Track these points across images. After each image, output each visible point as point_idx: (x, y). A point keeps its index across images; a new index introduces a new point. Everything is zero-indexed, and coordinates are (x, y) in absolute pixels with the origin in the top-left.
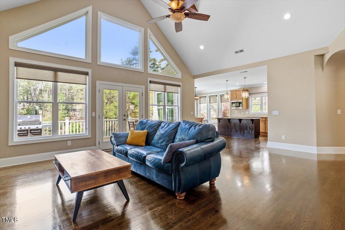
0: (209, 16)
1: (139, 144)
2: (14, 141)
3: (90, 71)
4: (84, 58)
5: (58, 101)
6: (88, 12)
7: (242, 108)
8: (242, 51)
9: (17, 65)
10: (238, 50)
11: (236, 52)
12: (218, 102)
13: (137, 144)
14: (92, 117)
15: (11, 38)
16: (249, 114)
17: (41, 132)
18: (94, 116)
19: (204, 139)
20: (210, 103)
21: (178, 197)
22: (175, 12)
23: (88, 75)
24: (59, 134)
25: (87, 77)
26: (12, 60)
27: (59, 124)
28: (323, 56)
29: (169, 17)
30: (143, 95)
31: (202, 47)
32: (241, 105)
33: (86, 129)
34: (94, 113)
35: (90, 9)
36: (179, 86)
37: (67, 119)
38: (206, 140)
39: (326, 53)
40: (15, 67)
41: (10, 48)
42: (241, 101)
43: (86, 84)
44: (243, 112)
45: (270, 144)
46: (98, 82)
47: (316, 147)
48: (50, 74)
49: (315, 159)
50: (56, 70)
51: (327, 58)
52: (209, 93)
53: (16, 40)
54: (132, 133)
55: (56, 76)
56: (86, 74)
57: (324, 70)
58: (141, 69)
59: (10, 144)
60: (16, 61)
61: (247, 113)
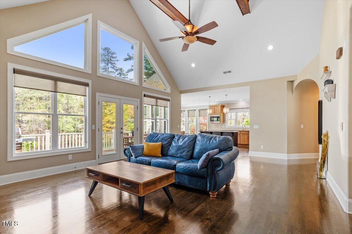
0: (215, 42)
1: (157, 156)
2: (13, 156)
3: (90, 82)
4: (83, 68)
5: (58, 113)
6: (87, 20)
7: (219, 122)
8: (230, 72)
9: (15, 71)
10: (227, 70)
11: (225, 73)
12: (196, 116)
13: (154, 155)
14: (92, 130)
15: (9, 41)
16: (225, 127)
17: (21, 147)
18: (94, 129)
19: (226, 148)
20: (188, 117)
21: (211, 196)
22: (189, 35)
23: (88, 87)
24: (59, 148)
25: (87, 88)
26: (11, 66)
27: (59, 137)
28: (292, 82)
29: (183, 39)
30: (138, 108)
31: (193, 65)
32: (218, 119)
33: (86, 142)
34: (93, 126)
35: (90, 16)
36: (168, 100)
37: (47, 132)
38: (227, 149)
39: (295, 80)
40: (13, 74)
41: (8, 53)
42: (219, 116)
43: (86, 96)
44: (219, 126)
45: (251, 153)
46: (98, 94)
47: (287, 154)
48: (49, 83)
49: (286, 163)
50: (56, 80)
51: (296, 84)
52: (188, 107)
53: (14, 43)
54: (148, 145)
55: (56, 86)
56: (87, 85)
57: (293, 93)
58: (137, 82)
59: (9, 159)
60: (15, 67)
61: (223, 126)
